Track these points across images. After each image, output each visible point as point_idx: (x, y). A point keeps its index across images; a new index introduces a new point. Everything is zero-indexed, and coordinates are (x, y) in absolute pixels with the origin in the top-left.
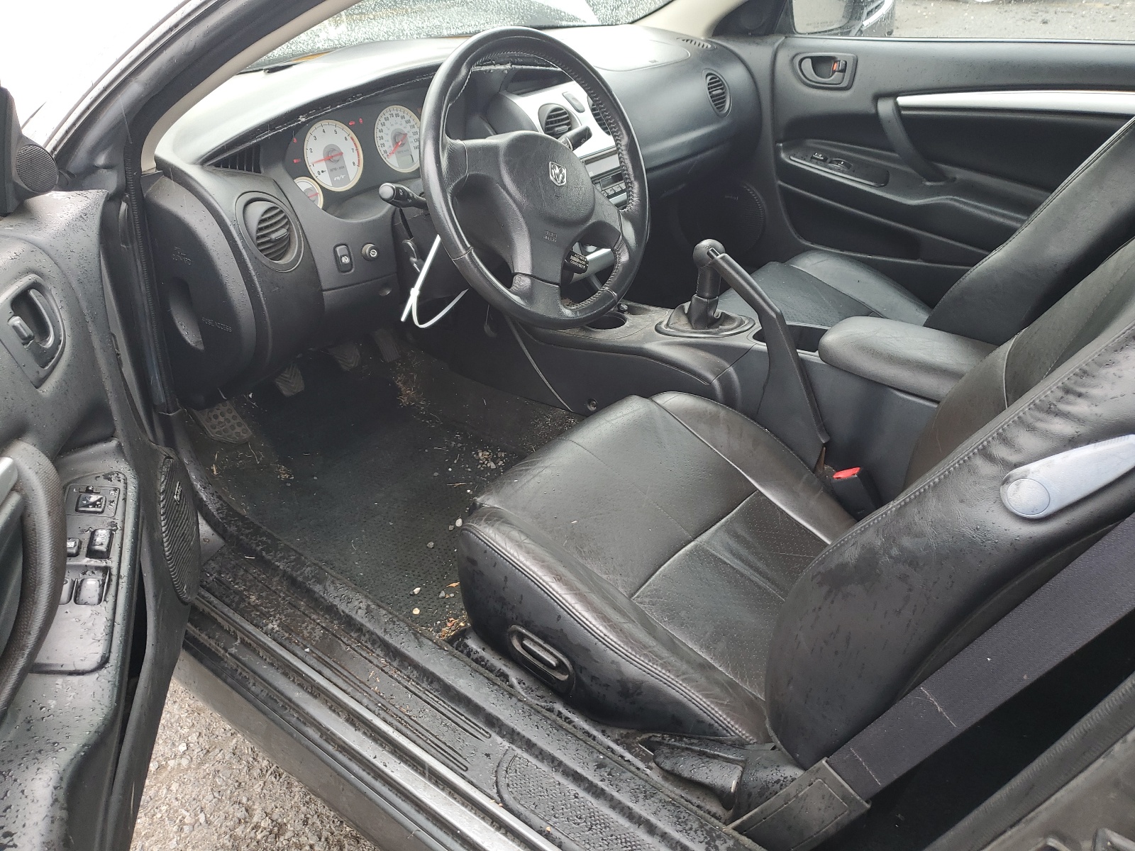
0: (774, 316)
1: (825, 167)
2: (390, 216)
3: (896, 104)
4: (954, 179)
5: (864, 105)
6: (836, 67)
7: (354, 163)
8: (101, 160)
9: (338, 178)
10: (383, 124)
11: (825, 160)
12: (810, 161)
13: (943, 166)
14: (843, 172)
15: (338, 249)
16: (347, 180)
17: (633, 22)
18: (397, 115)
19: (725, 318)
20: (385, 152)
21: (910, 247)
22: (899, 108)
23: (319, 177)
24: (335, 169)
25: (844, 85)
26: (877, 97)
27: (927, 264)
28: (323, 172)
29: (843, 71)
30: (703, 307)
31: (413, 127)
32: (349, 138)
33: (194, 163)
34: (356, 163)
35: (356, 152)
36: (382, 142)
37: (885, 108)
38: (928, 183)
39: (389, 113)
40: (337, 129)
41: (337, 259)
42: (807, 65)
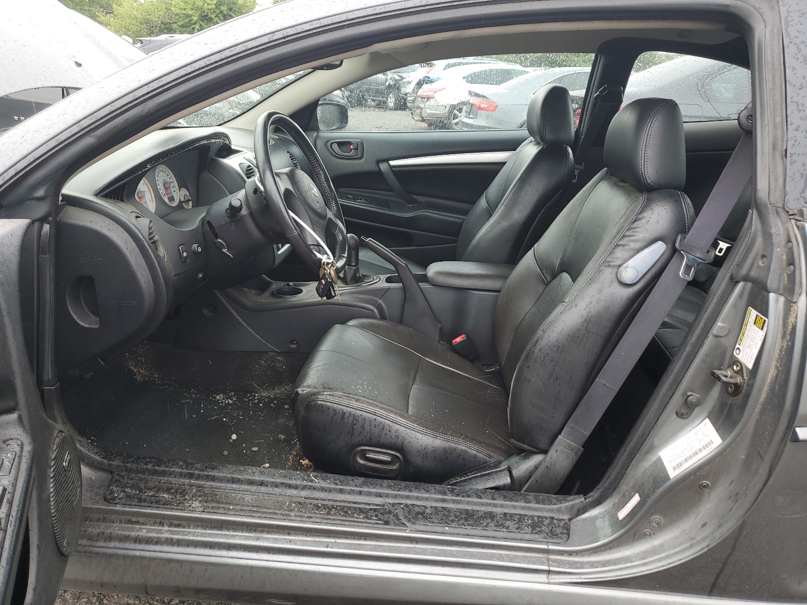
0: (404, 265)
1: (355, 202)
2: (201, 225)
3: (389, 164)
4: (422, 202)
5: (372, 167)
6: (352, 147)
8: (40, 193)
10: (158, 177)
11: (354, 199)
12: (346, 200)
13: (414, 196)
14: (366, 203)
15: (180, 248)
17: (219, 125)
18: (162, 171)
19: (364, 276)
20: (162, 193)
21: (407, 240)
22: (391, 167)
25: (359, 156)
26: (378, 162)
27: (417, 248)
29: (357, 149)
30: (353, 271)
33: (94, 195)
36: (159, 187)
37: (383, 167)
38: (410, 205)
41: (180, 255)
42: (335, 146)
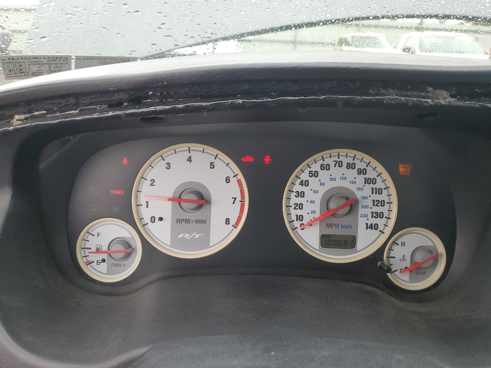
7: (228, 221)
9: (187, 236)
10: (314, 174)
16: (205, 242)
18: (350, 166)
20: (300, 218)
23: (150, 226)
24: (187, 221)
28: (161, 219)
31: (379, 191)
32: (234, 181)
34: (233, 222)
35: (238, 204)
36: (299, 200)
39: (336, 159)
40: (217, 162)
